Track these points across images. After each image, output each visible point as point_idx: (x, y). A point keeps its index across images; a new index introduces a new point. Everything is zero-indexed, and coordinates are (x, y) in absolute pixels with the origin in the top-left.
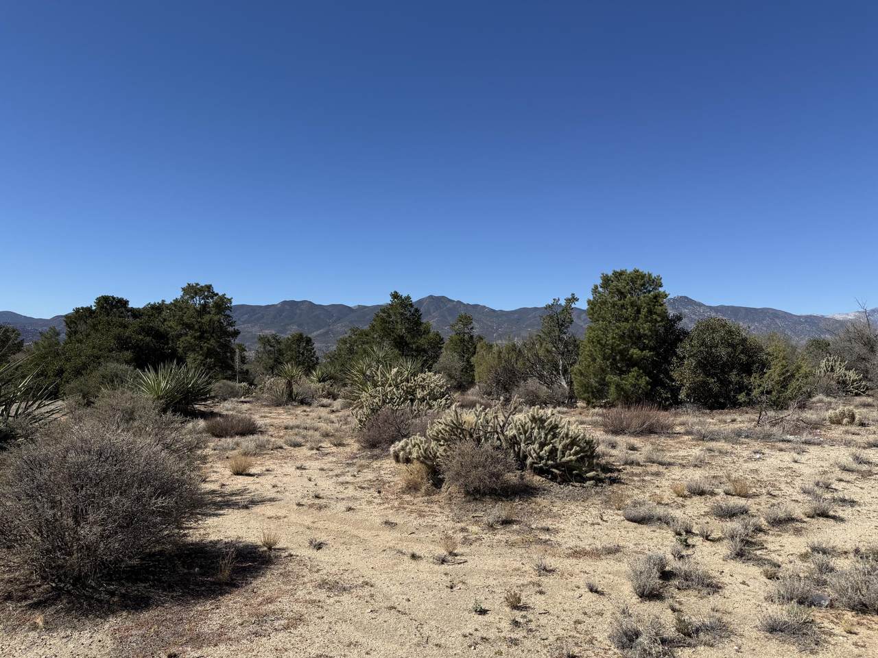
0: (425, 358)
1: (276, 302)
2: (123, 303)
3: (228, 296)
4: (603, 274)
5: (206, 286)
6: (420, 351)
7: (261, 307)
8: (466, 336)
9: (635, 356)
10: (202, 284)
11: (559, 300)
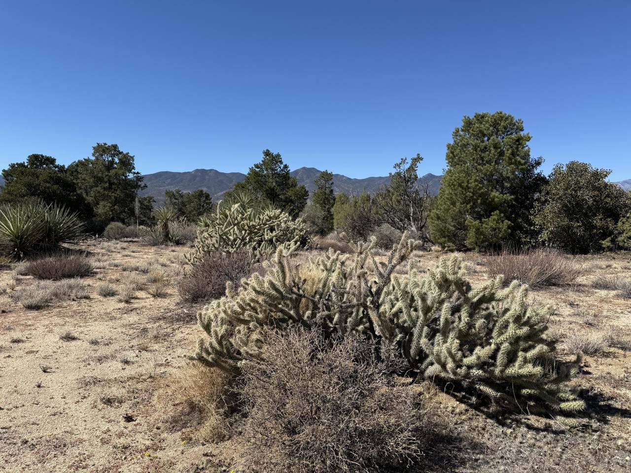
0: (292, 207)
1: (191, 171)
2: (51, 161)
3: (131, 154)
4: (465, 117)
5: (112, 145)
6: (289, 201)
7: (180, 173)
8: (327, 190)
9: (496, 199)
10: (109, 144)
11: (406, 159)
